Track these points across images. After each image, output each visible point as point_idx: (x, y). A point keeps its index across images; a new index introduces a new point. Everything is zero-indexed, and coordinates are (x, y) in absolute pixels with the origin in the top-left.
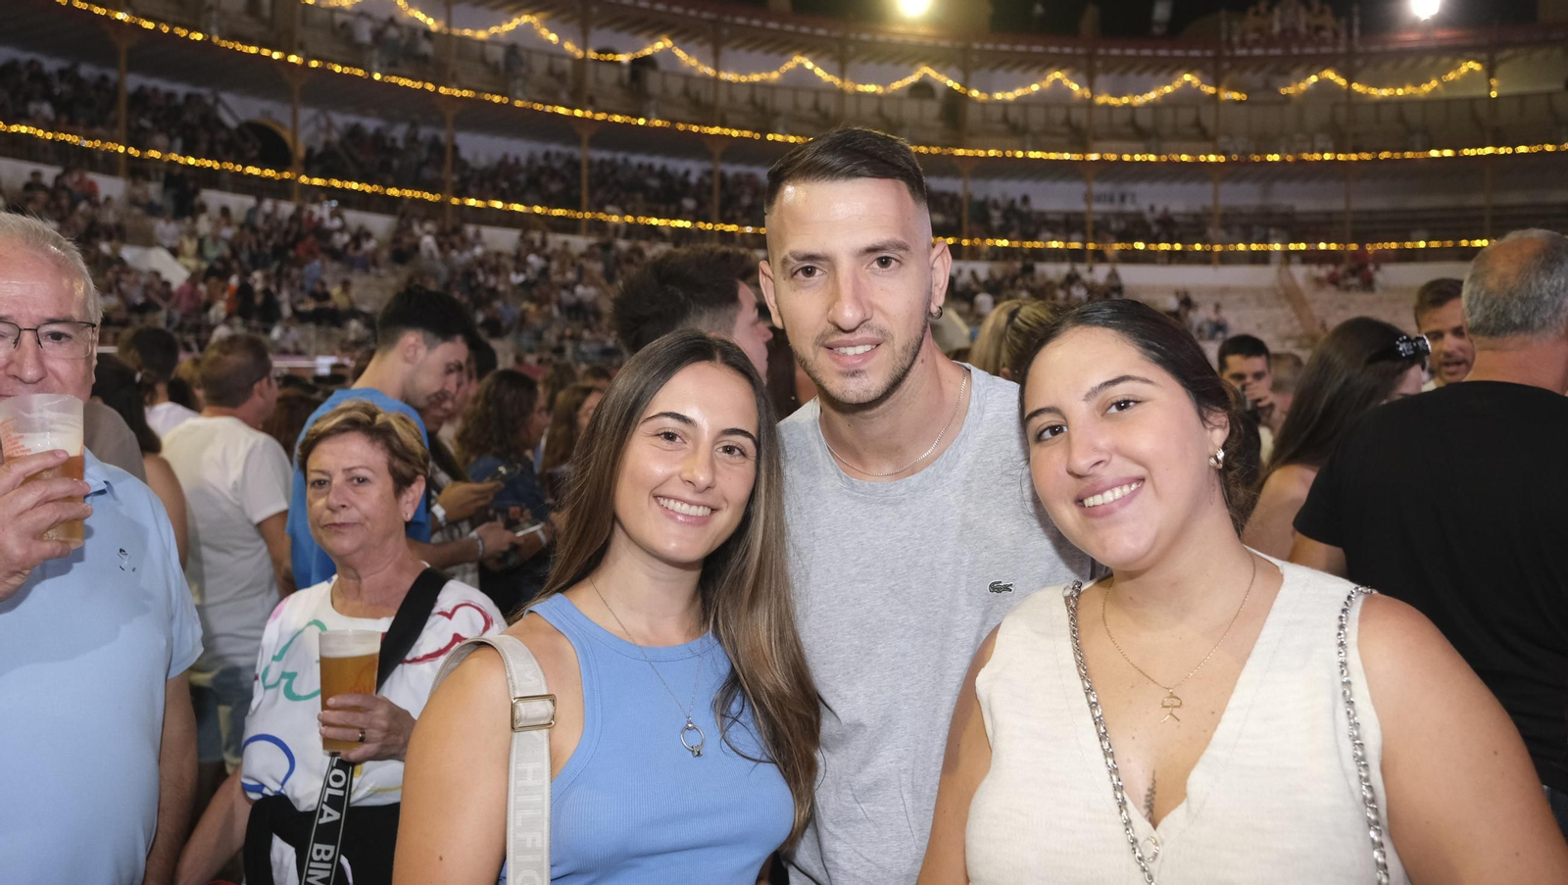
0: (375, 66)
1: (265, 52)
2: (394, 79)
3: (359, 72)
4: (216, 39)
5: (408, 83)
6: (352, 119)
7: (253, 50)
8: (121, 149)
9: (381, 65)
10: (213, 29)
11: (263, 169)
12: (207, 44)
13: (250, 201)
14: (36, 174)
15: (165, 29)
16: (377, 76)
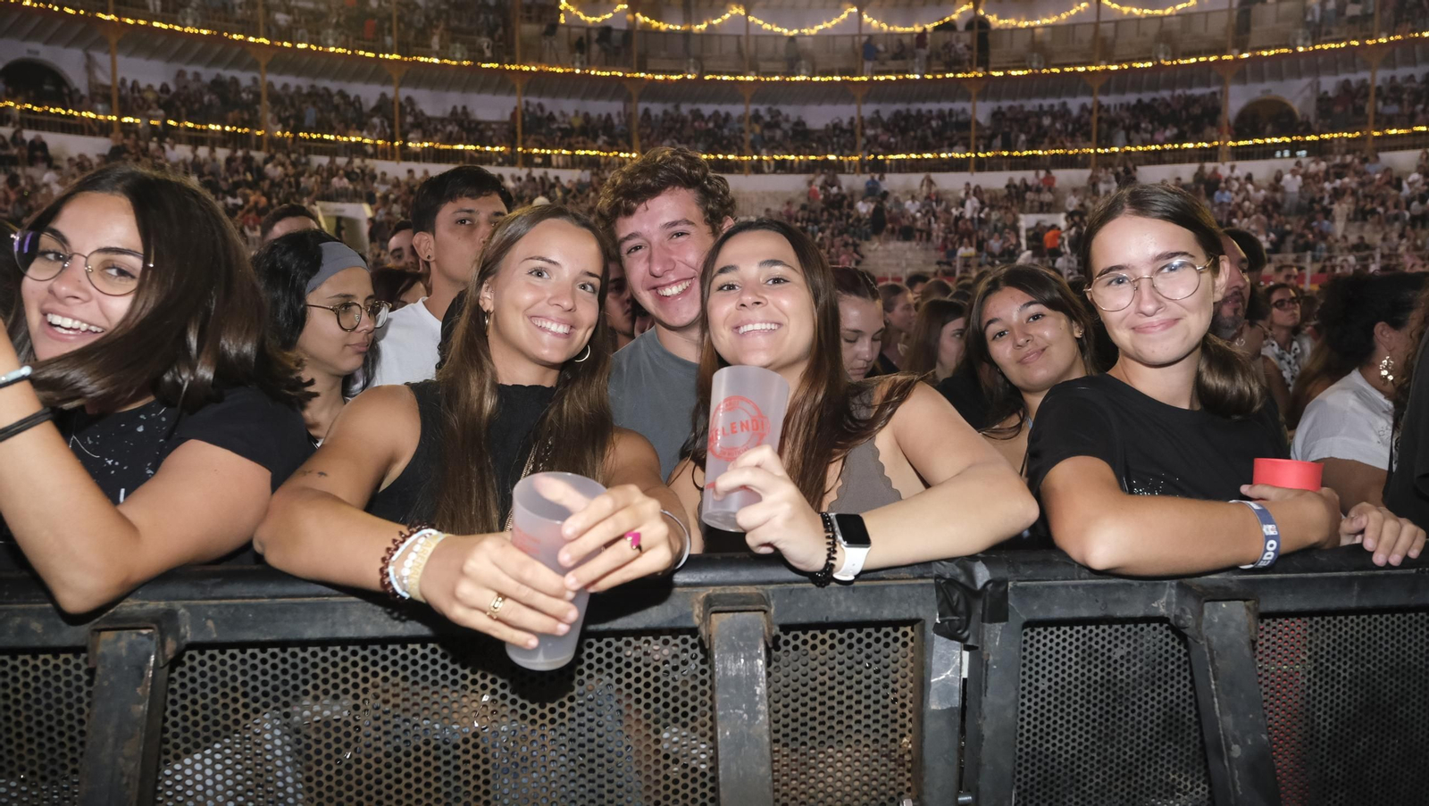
0: (1300, 41)
1: (1202, 59)
2: (1318, 47)
3: (1285, 51)
4: (1163, 62)
5: (1333, 46)
6: (1342, 77)
7: (1193, 60)
8: (1092, 151)
9: (1306, 39)
10: (1161, 56)
11: (1196, 143)
12: (1158, 67)
13: (1194, 167)
14: (1011, 180)
15: (1126, 67)
16: (1301, 49)
